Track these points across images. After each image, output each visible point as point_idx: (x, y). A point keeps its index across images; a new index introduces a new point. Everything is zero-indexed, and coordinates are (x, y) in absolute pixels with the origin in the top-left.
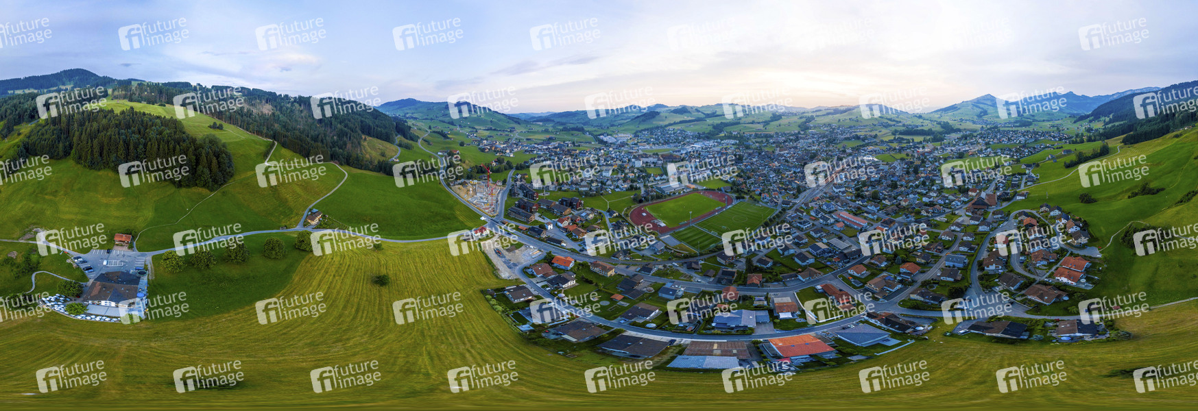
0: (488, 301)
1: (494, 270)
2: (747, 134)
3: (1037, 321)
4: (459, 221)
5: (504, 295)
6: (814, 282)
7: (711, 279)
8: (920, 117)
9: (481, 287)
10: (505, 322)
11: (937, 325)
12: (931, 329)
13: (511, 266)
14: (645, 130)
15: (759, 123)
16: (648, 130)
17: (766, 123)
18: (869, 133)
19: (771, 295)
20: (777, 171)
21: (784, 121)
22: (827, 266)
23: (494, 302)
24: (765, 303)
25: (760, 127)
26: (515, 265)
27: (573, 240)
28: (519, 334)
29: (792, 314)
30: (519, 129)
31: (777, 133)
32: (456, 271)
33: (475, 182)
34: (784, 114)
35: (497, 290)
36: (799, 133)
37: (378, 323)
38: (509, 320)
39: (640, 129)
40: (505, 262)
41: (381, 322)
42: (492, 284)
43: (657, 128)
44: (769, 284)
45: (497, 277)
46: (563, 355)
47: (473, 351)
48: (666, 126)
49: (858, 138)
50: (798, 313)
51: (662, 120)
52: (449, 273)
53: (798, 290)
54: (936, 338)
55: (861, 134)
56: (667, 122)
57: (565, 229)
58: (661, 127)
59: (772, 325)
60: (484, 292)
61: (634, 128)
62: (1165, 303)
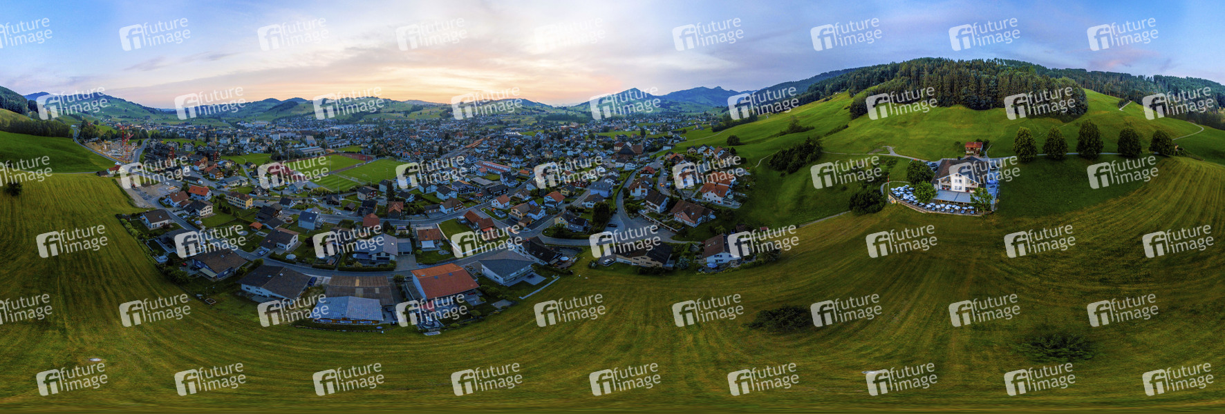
0: (123, 224)
1: (131, 202)
2: (387, 120)
3: (683, 245)
4: (92, 164)
5: (140, 222)
6: (457, 214)
7: (352, 213)
8: (565, 108)
9: (116, 213)
10: (140, 250)
11: (582, 255)
12: (577, 261)
13: (146, 198)
14: (283, 118)
15: (399, 112)
16: (286, 117)
17: (407, 113)
18: (512, 120)
19: (413, 226)
20: (419, 141)
21: (425, 111)
22: (470, 201)
23: (129, 225)
24: (407, 232)
25: (402, 115)
26: (150, 197)
27: (210, 179)
28: (156, 266)
29: (436, 244)
30: (154, 118)
31: (417, 120)
32: (90, 197)
33: (110, 142)
34: (425, 106)
35: (133, 216)
36: (441, 119)
37: (10, 237)
38: (146, 248)
39: (278, 117)
40: (141, 195)
41: (13, 237)
42: (128, 210)
43: (296, 116)
44: (410, 216)
45: (132, 205)
46: (203, 300)
47: (108, 290)
48: (305, 115)
49: (501, 123)
50: (441, 244)
51: (302, 110)
52: (83, 197)
53: (440, 222)
54: (580, 272)
55: (505, 120)
56: (306, 112)
57: (202, 171)
58: (300, 116)
59: (414, 256)
60: (118, 216)
61: (272, 117)
62: (814, 220)
